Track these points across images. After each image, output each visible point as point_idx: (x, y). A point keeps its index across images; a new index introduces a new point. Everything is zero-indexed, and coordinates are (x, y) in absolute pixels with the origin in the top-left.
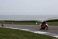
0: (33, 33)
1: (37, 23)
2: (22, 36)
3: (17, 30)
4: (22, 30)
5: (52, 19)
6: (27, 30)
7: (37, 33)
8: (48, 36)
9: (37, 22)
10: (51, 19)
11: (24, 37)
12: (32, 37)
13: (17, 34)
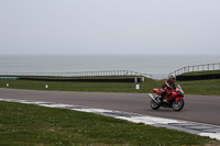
0: (126, 122)
1: (138, 87)
2: (83, 133)
3: (64, 110)
4: (83, 110)
5: (196, 70)
6: (100, 111)
7: (141, 124)
8: (182, 133)
9: (139, 80)
10: (191, 70)
11: (91, 136)
12: (121, 136)
13: (63, 126)
